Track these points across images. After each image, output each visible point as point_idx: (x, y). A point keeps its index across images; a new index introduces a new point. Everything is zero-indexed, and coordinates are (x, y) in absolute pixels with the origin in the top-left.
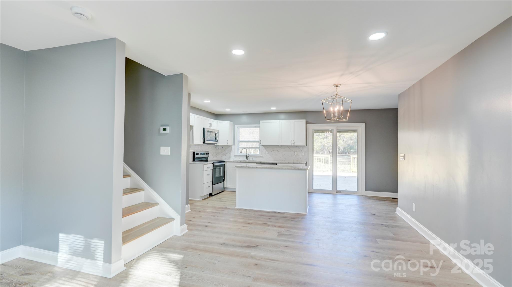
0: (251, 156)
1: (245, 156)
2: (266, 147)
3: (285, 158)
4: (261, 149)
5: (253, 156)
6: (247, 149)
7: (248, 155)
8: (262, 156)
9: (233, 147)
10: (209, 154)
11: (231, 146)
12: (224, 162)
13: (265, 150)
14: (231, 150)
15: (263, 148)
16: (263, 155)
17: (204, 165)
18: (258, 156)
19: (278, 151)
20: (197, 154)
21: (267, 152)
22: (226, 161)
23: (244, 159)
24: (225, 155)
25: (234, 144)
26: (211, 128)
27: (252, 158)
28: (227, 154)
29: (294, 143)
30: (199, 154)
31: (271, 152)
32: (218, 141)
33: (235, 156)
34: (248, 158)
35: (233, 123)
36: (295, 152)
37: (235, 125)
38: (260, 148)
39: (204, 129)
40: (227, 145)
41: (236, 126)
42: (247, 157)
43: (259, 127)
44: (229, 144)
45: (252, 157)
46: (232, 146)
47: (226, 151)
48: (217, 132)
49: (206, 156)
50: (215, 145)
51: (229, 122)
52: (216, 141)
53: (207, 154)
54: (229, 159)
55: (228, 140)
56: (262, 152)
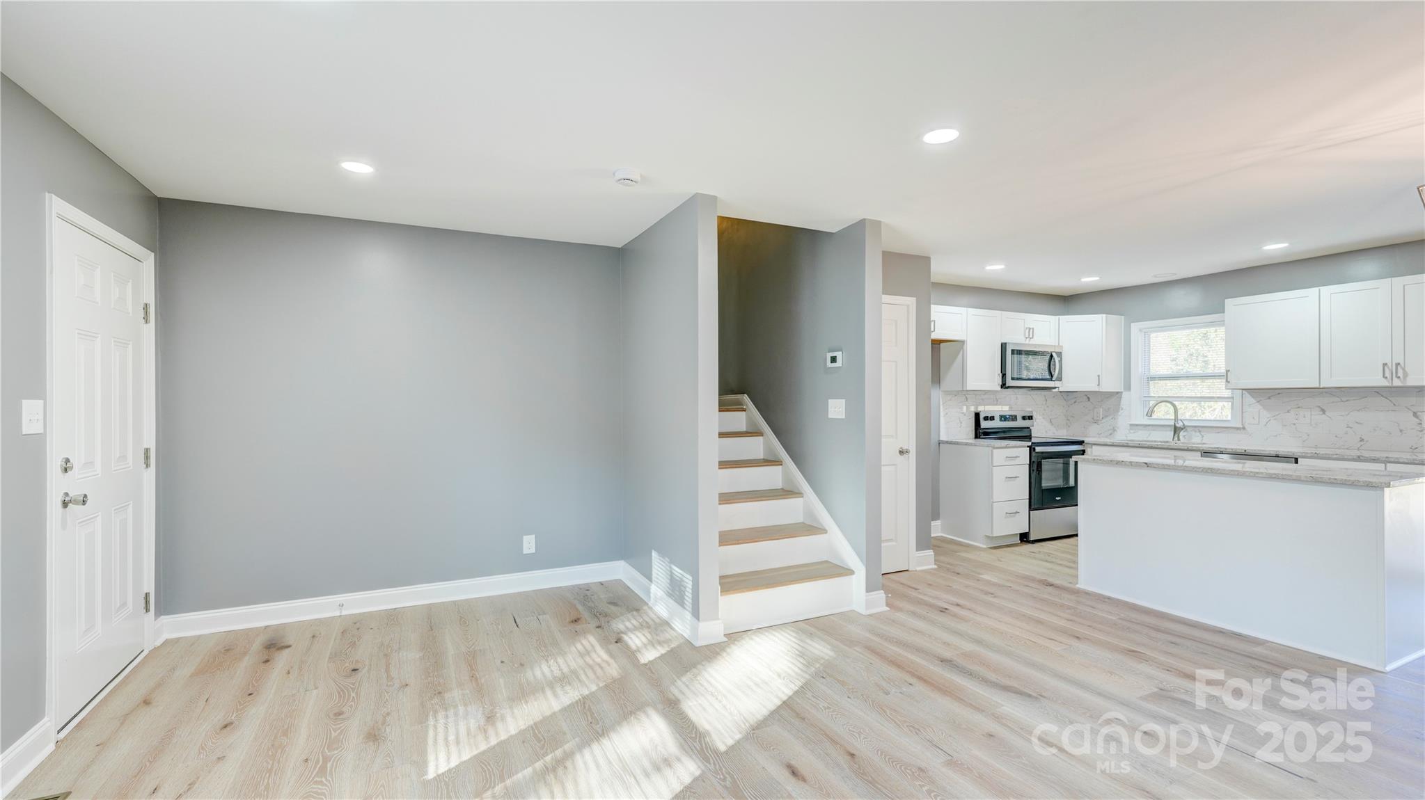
0: (1196, 429)
1: (1170, 425)
2: (1267, 395)
4: (1238, 401)
6: (1176, 403)
7: (1180, 424)
8: (1244, 428)
9: (1125, 395)
10: (1034, 418)
11: (1118, 393)
12: (1081, 443)
13: (1258, 406)
14: (1117, 408)
15: (1249, 399)
16: (1248, 425)
17: (995, 451)
18: (1226, 428)
19: (1324, 411)
20: (986, 418)
21: (1266, 414)
22: (1086, 440)
23: (1168, 436)
25: (1128, 387)
26: (1032, 342)
27: (1198, 434)
28: (1104, 420)
30: (992, 418)
32: (1060, 379)
33: (1131, 425)
34: (1182, 433)
35: (1123, 317)
37: (1132, 324)
38: (1233, 398)
39: (1004, 346)
40: (1097, 390)
41: (1135, 327)
42: (1176, 430)
43: (1221, 323)
44: (1107, 387)
45: (1200, 431)
46: (1122, 392)
47: (1101, 410)
48: (1054, 354)
49: (1020, 423)
50: (1054, 390)
51: (1104, 315)
52: (1051, 380)
53: (1024, 418)
54: (1111, 434)
55: (1099, 376)
56: (1241, 412)
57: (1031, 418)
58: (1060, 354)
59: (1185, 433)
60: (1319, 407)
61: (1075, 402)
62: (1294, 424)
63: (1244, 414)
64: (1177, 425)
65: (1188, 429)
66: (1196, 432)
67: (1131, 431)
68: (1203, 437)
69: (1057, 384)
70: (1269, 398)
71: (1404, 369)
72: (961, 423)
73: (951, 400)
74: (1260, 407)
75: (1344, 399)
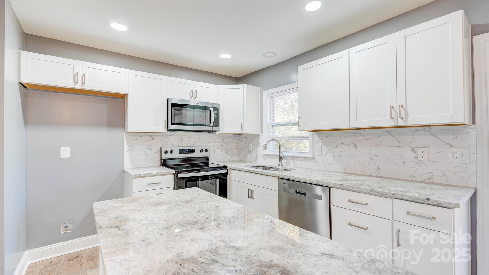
0: (292, 158)
1: (276, 156)
3: (379, 169)
4: (311, 138)
5: (294, 157)
8: (314, 158)
9: (261, 136)
11: (258, 135)
12: (226, 167)
13: (321, 143)
14: (257, 144)
15: (317, 138)
16: (315, 157)
18: (305, 158)
19: (356, 146)
21: (325, 149)
22: (229, 166)
24: (249, 153)
25: (262, 132)
27: (292, 161)
29: (407, 115)
30: (172, 152)
31: (337, 147)
34: (284, 161)
35: (260, 88)
37: (264, 91)
38: (308, 137)
39: (167, 101)
40: (242, 133)
41: (265, 93)
42: (281, 158)
45: (293, 160)
47: (252, 145)
48: (212, 109)
49: (198, 154)
50: (217, 133)
51: (245, 85)
52: (209, 125)
53: (202, 151)
54: (255, 160)
55: (241, 124)
56: (313, 147)
57: (206, 151)
58: (216, 109)
59: (286, 161)
60: (353, 143)
61: (242, 140)
62: (340, 156)
63: (314, 148)
64: (281, 155)
65: (288, 158)
66: (291, 160)
67: (264, 159)
68: (294, 163)
69: (215, 129)
70: (327, 137)
71: (405, 111)
72: (147, 155)
73: (136, 139)
74: (322, 144)
75: (368, 138)
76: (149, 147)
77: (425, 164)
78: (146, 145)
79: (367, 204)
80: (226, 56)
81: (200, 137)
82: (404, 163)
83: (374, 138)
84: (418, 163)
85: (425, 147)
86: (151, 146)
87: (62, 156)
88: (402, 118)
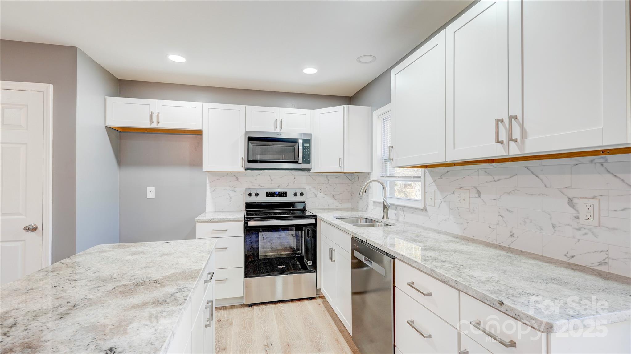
0: (402, 208)
3: (512, 235)
4: (422, 179)
5: (405, 207)
8: (425, 210)
11: (368, 173)
12: (314, 217)
15: (429, 179)
16: (428, 208)
18: (416, 209)
19: (479, 193)
21: (439, 196)
22: (319, 215)
24: (361, 199)
25: (372, 170)
29: (524, 134)
30: (257, 194)
31: (454, 193)
32: (307, 162)
34: (390, 212)
36: (581, 204)
40: (341, 171)
41: (376, 113)
42: (386, 207)
45: (403, 211)
46: (370, 173)
48: (300, 141)
49: (289, 198)
50: (310, 172)
51: (346, 106)
52: (298, 162)
53: (296, 194)
55: (340, 159)
56: (424, 192)
57: (302, 194)
58: (307, 141)
59: (394, 212)
60: (475, 187)
61: (354, 181)
62: (458, 208)
63: (426, 194)
64: (386, 203)
65: (398, 208)
66: (401, 210)
68: (405, 216)
69: (305, 166)
70: (441, 178)
71: (522, 126)
72: (231, 198)
73: (219, 179)
74: (435, 187)
75: (496, 178)
76: (232, 189)
77: (592, 233)
78: (230, 186)
79: (430, 294)
80: (310, 70)
81: (295, 177)
82: (554, 226)
83: (505, 179)
84: (579, 230)
85: (594, 198)
86: (235, 187)
87: (149, 196)
88: (516, 141)
